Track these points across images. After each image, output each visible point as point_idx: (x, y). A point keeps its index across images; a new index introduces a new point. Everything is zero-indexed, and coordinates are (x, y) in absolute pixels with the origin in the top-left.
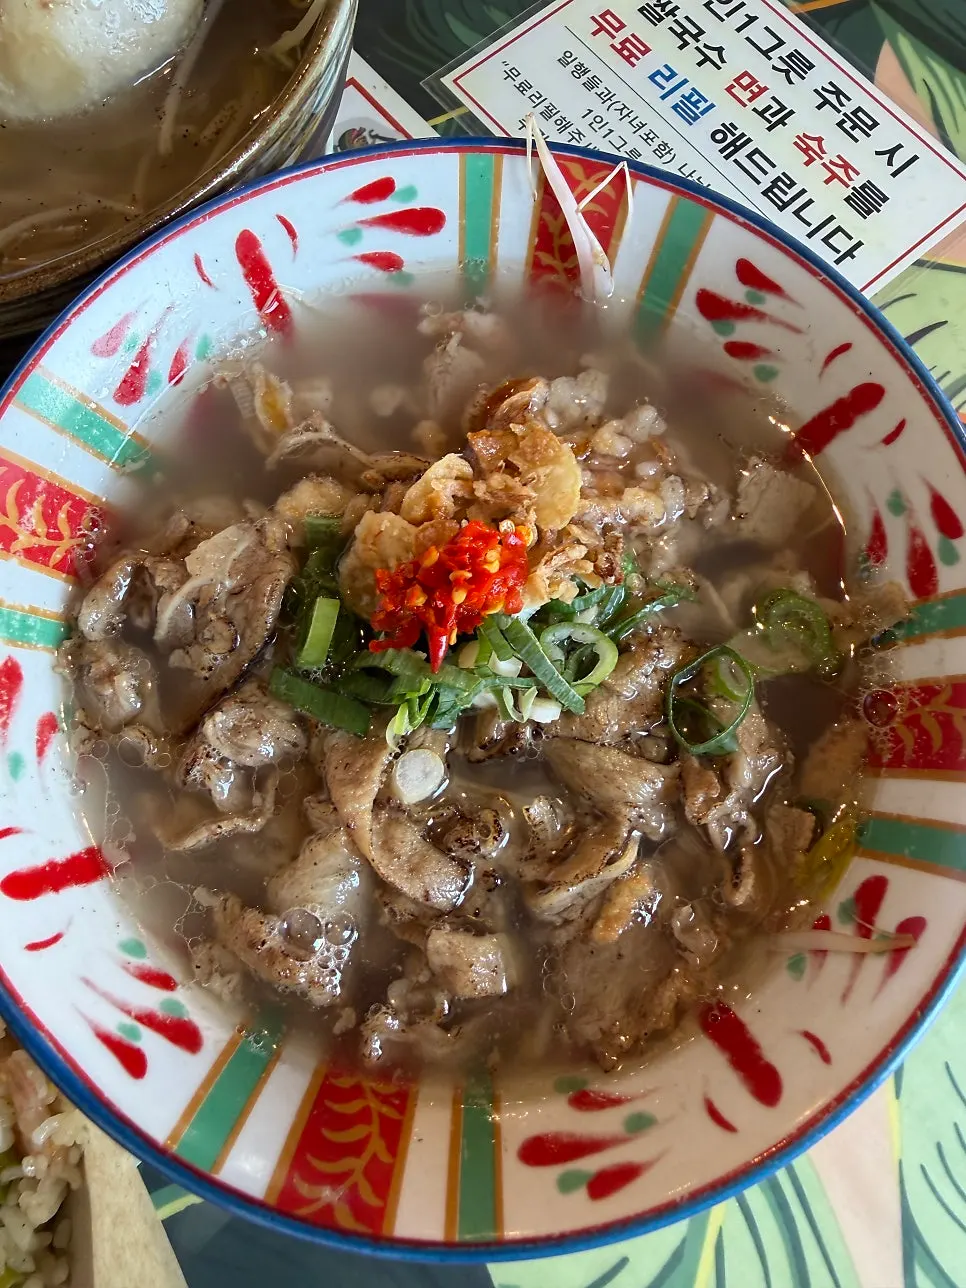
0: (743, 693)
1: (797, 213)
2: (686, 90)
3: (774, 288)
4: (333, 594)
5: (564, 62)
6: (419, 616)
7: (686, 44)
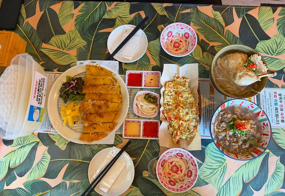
0: (249, 143)
1: (277, 118)
2: (277, 103)
3: (268, 126)
4: (233, 122)
5: (269, 93)
6: (238, 127)
7: (280, 99)
